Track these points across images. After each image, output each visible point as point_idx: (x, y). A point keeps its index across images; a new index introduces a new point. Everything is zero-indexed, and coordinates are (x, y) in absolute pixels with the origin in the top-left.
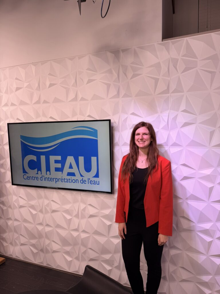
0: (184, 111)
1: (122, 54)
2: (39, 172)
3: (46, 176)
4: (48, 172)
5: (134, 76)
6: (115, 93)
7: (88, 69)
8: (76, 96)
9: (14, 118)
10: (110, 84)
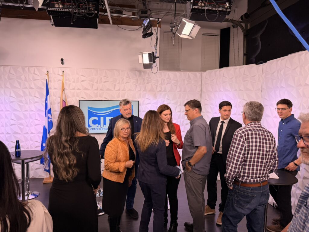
0: (167, 99)
1: (142, 73)
2: (99, 126)
3: (103, 127)
4: (105, 126)
5: (148, 83)
6: (140, 89)
7: (126, 77)
8: (120, 88)
9: (79, 97)
10: (137, 85)
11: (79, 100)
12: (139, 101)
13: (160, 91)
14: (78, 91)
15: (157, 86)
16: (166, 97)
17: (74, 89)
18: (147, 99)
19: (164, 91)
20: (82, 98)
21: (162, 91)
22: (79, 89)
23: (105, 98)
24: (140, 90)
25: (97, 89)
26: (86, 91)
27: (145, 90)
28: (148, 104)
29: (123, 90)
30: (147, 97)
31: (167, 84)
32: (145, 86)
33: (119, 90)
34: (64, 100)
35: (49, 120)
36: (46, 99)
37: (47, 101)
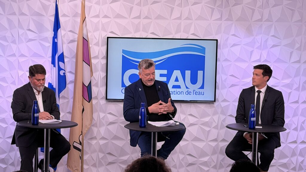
0: (273, 36)
8: (181, 15)
9: (106, 31)
10: (214, 8)
11: (108, 38)
12: (217, 40)
13: (260, 20)
14: (105, 20)
15: (253, 10)
16: (272, 33)
17: (97, 16)
19: (267, 20)
20: (112, 32)
21: (264, 20)
23: (153, 33)
24: (220, 19)
25: (139, 17)
26: (118, 20)
27: (230, 19)
28: (234, 45)
29: (187, 18)
30: (232, 32)
31: (275, 6)
32: (230, 11)
33: (180, 18)
34: (84, 38)
35: (62, 73)
36: (55, 36)
37: (57, 40)
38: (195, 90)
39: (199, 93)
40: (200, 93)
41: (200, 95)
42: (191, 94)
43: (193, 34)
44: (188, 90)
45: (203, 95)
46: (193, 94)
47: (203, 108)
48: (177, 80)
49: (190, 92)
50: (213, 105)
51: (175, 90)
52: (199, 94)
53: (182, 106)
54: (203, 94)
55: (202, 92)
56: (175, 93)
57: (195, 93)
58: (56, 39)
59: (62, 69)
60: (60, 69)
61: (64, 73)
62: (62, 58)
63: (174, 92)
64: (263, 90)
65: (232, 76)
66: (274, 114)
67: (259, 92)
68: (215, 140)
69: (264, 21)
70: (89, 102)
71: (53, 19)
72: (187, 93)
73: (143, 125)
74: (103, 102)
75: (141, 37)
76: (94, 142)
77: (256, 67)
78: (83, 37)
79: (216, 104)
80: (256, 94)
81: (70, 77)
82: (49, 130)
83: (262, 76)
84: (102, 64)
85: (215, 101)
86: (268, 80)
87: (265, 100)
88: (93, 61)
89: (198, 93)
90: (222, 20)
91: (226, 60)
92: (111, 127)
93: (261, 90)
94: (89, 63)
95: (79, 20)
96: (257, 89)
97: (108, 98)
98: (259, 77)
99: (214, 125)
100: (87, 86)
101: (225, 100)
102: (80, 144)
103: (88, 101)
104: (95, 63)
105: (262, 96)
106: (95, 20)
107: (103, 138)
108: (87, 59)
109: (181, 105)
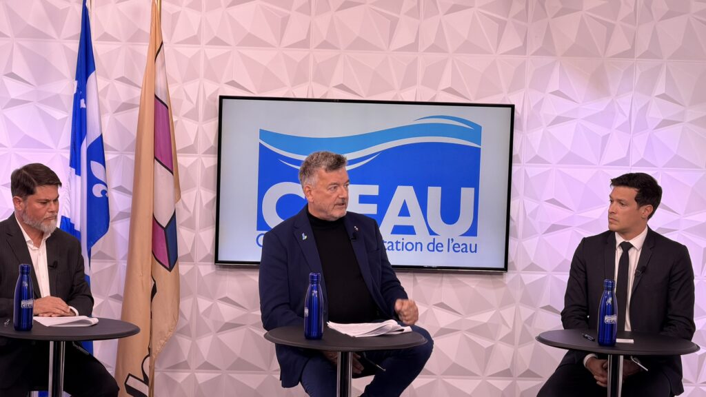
0: (663, 96)
8: (417, 39)
9: (217, 81)
10: (506, 22)
11: (222, 98)
12: (512, 107)
13: (629, 54)
14: (214, 52)
15: (610, 28)
16: (660, 88)
17: (194, 40)
18: (558, 93)
19: (647, 55)
20: (233, 84)
21: (637, 54)
22: (216, 41)
23: (341, 87)
24: (522, 50)
25: (304, 44)
26: (251, 52)
27: (547, 49)
28: (558, 120)
29: (434, 48)
30: (554, 85)
31: (669, 15)
32: (548, 30)
33: (413, 47)
34: (159, 97)
35: (97, 191)
36: (81, 93)
37: (85, 103)
38: (452, 240)
39: (464, 246)
40: (466, 248)
41: (466, 251)
42: (442, 251)
43: (449, 90)
44: (434, 239)
45: (476, 251)
46: (448, 251)
47: (474, 287)
48: (404, 212)
49: (440, 245)
50: (501, 280)
51: (399, 237)
52: (464, 250)
53: (419, 281)
54: (473, 249)
55: (471, 245)
56: (400, 246)
57: (454, 247)
58: (82, 101)
59: (99, 182)
60: (92, 180)
61: (104, 192)
62: (97, 151)
63: (397, 243)
64: (638, 241)
65: (552, 201)
66: (667, 305)
67: (627, 247)
68: (506, 373)
69: (640, 57)
70: (170, 270)
71: (75, 46)
72: (431, 247)
73: (314, 334)
74: (208, 269)
75: (310, 97)
76: (182, 376)
77: (617, 182)
78: (156, 96)
79: (509, 277)
80: (619, 253)
81: (119, 203)
82: (63, 346)
83: (635, 205)
84: (206, 167)
85: (506, 269)
86: (650, 216)
87: (642, 269)
88: (183, 161)
89: (462, 247)
90: (525, 54)
91: (537, 160)
92: (226, 337)
93: (632, 242)
94: (171, 166)
95: (144, 49)
96: (619, 240)
97: (220, 259)
98: (627, 209)
99: (504, 331)
100: (165, 226)
101: (532, 268)
102: (146, 380)
103: (168, 266)
104: (187, 166)
105: (634, 257)
106: (188, 51)
107: (207, 366)
108: (165, 154)
109: (415, 280)
